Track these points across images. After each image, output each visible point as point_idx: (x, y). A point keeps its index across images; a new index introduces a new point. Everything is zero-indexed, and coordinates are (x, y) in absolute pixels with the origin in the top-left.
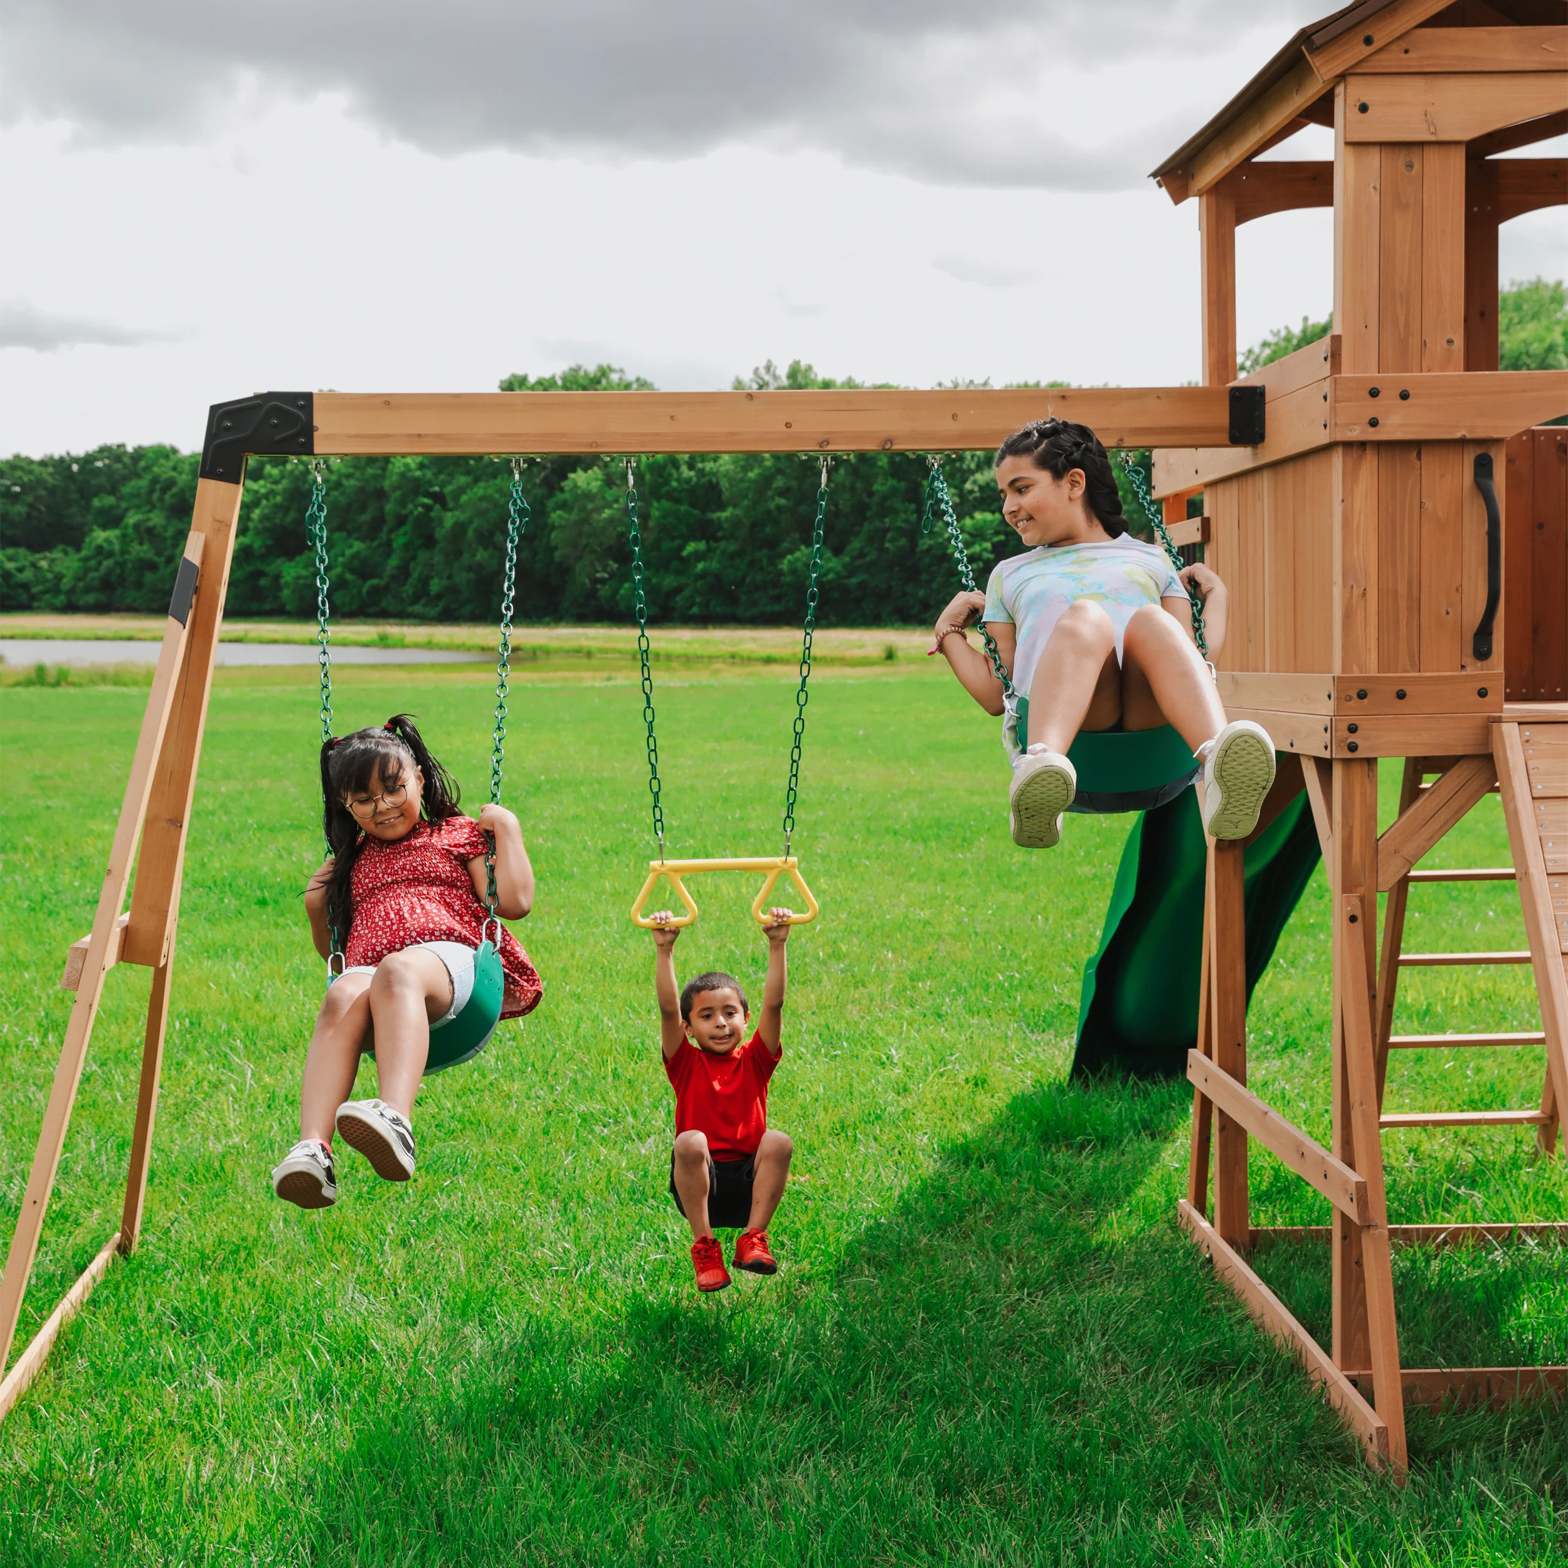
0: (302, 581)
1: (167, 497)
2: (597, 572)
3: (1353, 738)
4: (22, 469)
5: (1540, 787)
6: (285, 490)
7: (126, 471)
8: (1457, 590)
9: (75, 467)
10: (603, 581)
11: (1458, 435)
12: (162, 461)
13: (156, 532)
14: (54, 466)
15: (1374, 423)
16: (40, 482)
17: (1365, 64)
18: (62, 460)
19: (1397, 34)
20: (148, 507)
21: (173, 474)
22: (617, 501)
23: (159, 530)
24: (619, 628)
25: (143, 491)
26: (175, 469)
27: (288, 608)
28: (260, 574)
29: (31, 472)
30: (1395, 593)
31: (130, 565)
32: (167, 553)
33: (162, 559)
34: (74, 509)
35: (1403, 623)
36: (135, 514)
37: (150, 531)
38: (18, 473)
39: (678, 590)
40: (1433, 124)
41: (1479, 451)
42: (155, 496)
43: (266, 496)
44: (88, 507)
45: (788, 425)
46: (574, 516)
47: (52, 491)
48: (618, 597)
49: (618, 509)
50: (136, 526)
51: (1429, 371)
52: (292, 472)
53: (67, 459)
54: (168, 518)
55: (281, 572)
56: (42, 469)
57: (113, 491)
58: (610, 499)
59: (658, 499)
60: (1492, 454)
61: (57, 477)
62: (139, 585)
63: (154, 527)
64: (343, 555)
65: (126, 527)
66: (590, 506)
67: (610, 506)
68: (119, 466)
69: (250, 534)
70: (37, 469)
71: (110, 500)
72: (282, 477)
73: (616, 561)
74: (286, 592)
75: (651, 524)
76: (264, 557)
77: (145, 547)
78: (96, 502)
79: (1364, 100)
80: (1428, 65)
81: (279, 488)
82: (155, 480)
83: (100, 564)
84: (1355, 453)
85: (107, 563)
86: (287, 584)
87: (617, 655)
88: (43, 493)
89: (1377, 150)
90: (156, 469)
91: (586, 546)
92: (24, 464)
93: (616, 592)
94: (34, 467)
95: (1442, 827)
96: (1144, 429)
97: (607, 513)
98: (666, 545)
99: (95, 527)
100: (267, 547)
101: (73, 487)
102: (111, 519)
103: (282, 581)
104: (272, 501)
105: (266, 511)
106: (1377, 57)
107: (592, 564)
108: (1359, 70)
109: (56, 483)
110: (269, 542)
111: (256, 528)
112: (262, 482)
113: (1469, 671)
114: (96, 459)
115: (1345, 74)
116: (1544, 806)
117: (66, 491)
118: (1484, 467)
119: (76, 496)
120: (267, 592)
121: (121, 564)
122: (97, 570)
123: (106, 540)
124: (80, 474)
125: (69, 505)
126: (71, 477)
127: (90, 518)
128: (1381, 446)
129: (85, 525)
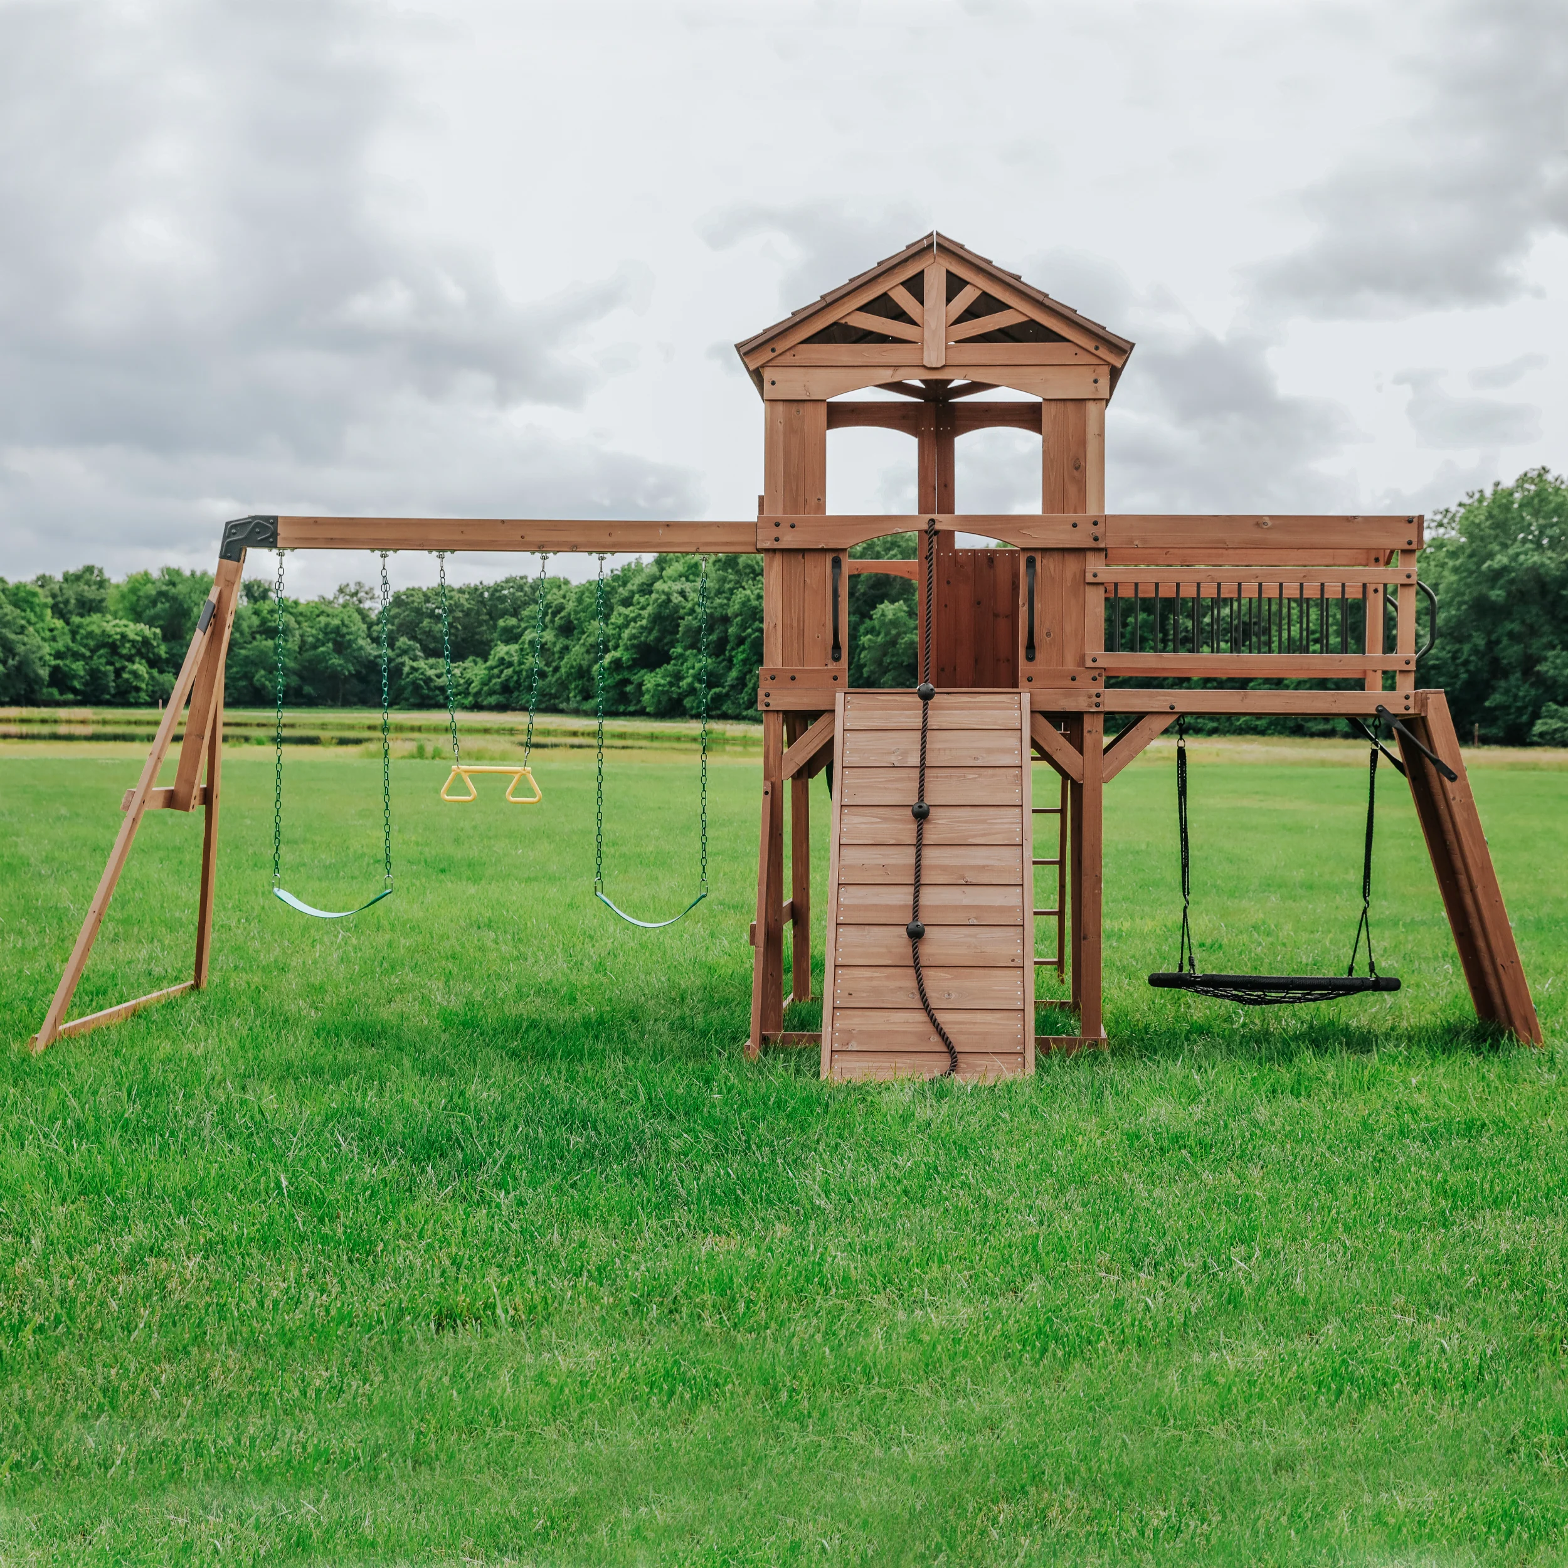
0: (660, 688)
1: (557, 619)
3: (767, 700)
4: (445, 595)
5: (849, 724)
6: (649, 614)
7: (527, 598)
8: (823, 625)
9: (486, 595)
11: (820, 546)
12: (556, 590)
13: (547, 647)
14: (470, 593)
15: (777, 540)
16: (458, 605)
17: (773, 362)
18: (476, 588)
19: (788, 347)
20: (541, 627)
21: (563, 600)
23: (549, 645)
25: (538, 614)
26: (564, 597)
27: (648, 709)
28: (627, 682)
29: (451, 598)
30: (791, 626)
31: (524, 673)
32: (554, 664)
33: (550, 669)
34: (484, 628)
35: (795, 641)
36: (532, 632)
37: (542, 646)
38: (442, 598)
40: (809, 391)
41: (834, 555)
42: (548, 618)
43: (634, 620)
44: (495, 626)
45: (523, 537)
46: (881, 639)
47: (467, 613)
50: (531, 643)
51: (808, 514)
52: (656, 600)
53: (481, 587)
54: (556, 636)
55: (643, 681)
56: (461, 595)
57: (515, 613)
60: (841, 557)
61: (473, 602)
62: (531, 689)
63: (546, 643)
64: (693, 668)
65: (524, 643)
66: (895, 631)
68: (521, 593)
69: (621, 649)
70: (456, 595)
71: (513, 621)
72: (648, 605)
74: (646, 697)
76: (630, 668)
77: (538, 659)
78: (501, 623)
79: (773, 379)
80: (805, 363)
81: (645, 613)
82: (548, 606)
83: (501, 672)
84: (771, 555)
85: (507, 672)
86: (648, 691)
88: (460, 614)
89: (781, 404)
90: (549, 597)
92: (446, 591)
94: (454, 594)
96: (710, 543)
99: (499, 643)
100: (634, 660)
101: (484, 611)
102: (511, 636)
103: (644, 688)
104: (639, 624)
105: (634, 631)
106: (779, 358)
108: (770, 365)
109: (471, 606)
110: (635, 656)
111: (625, 644)
112: (631, 608)
113: (830, 667)
114: (503, 588)
115: (763, 366)
116: (848, 734)
117: (478, 613)
118: (836, 563)
119: (486, 617)
120: (631, 697)
121: (519, 673)
122: (499, 677)
123: (507, 653)
124: (490, 599)
125: (480, 624)
126: (483, 602)
127: (495, 635)
128: (783, 551)
129: (492, 640)
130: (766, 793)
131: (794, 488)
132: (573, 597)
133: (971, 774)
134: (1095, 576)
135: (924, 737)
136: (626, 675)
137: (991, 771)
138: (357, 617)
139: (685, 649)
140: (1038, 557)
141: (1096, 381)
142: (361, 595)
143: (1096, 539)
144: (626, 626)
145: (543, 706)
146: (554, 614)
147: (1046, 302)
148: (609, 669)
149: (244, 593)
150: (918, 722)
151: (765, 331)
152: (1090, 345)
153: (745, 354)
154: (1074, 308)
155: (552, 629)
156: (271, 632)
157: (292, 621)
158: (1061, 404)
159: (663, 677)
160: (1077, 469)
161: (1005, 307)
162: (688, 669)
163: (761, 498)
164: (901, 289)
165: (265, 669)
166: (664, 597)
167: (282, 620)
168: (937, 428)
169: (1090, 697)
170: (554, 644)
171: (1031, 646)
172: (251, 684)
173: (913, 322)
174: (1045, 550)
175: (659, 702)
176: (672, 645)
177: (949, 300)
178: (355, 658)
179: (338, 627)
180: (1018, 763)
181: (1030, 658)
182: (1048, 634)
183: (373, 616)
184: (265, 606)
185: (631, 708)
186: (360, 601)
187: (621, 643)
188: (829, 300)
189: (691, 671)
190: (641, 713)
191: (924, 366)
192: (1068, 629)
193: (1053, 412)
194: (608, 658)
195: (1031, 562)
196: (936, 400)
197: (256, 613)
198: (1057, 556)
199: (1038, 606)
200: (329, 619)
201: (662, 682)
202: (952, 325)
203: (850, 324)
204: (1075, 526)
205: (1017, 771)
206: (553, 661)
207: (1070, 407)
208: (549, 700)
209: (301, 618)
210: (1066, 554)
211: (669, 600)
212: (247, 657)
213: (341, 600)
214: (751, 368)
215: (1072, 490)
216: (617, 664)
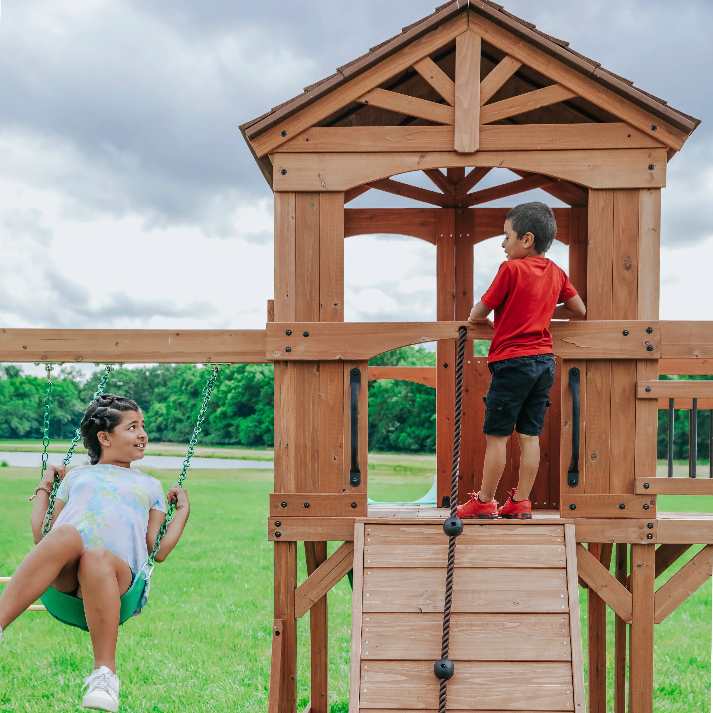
0: (249, 429)
1: (189, 388)
2: (389, 427)
3: (278, 530)
4: (123, 374)
5: (369, 561)
6: (243, 385)
7: (171, 376)
8: (340, 446)
9: (148, 374)
10: (392, 432)
11: (337, 358)
12: (188, 371)
13: (183, 404)
14: (138, 373)
15: (288, 350)
16: (131, 380)
17: (283, 147)
18: (142, 370)
19: (300, 130)
20: (180, 393)
21: (192, 377)
22: (400, 393)
23: (185, 403)
24: (398, 455)
25: (178, 385)
26: (193, 375)
27: (242, 442)
28: (229, 425)
29: (127, 375)
30: (305, 447)
31: (170, 420)
32: (188, 415)
33: (185, 417)
34: (146, 393)
35: (309, 464)
36: (174, 396)
37: (180, 404)
38: (121, 376)
39: (428, 437)
40: (324, 181)
41: (353, 367)
42: (183, 388)
43: (235, 388)
44: (153, 392)
45: (25, 347)
46: (379, 400)
47: (136, 385)
48: (399, 440)
49: (400, 397)
50: (174, 402)
51: (324, 321)
52: (247, 377)
53: (144, 369)
54: (189, 398)
55: (239, 424)
56: (132, 374)
57: (165, 385)
58: (397, 392)
59: (420, 393)
60: (361, 369)
61: (140, 378)
62: (174, 429)
63: (182, 402)
64: (269, 417)
65: (169, 402)
66: (386, 396)
67: (396, 396)
68: (168, 373)
69: (227, 405)
70: (130, 374)
71: (162, 389)
72: (242, 379)
73: (399, 422)
74: (241, 434)
75: (416, 405)
76: (232, 417)
77: (178, 412)
78: (156, 390)
79: (284, 167)
80: (320, 148)
81: (241, 384)
82: (184, 380)
83: (157, 419)
84: (282, 367)
85: (160, 419)
86: (242, 430)
87: (387, 468)
88: (132, 385)
89: (293, 195)
90: (184, 375)
91: (384, 415)
92: (124, 372)
93: (398, 437)
94: (128, 373)
95: (332, 582)
96: (222, 352)
97: (394, 399)
98: (423, 415)
99: (155, 402)
100: (234, 412)
101: (146, 383)
102: (163, 399)
103: (240, 429)
104: (237, 391)
105: (234, 395)
106: (291, 143)
107: (387, 424)
108: (280, 151)
109: (139, 381)
110: (235, 410)
111: (229, 403)
112: (232, 381)
113: (347, 493)
114: (157, 370)
115: (273, 152)
116: (368, 572)
117: (143, 384)
118: (355, 376)
119: (147, 387)
120: (232, 434)
121: (166, 420)
122: (155, 422)
123: (160, 408)
124: (150, 376)
125: (144, 391)
126: (146, 378)
127: (153, 398)
128: (296, 363)
129: (151, 401)
130: (277, 633)
131: (308, 292)
132: (198, 374)
133: (510, 622)
134: (648, 390)
135: (450, 576)
136: (230, 421)
137: (533, 619)
138: (71, 387)
139: (265, 405)
140: (583, 369)
141: (651, 167)
142: (74, 373)
143: (650, 349)
144: (229, 391)
145: (181, 439)
146: (187, 385)
147: (598, 73)
148: (219, 417)
149: (5, 372)
150: (443, 560)
151: (274, 111)
152: (645, 125)
153: (253, 137)
154: (631, 80)
155: (187, 394)
156: (21, 395)
157: (33, 389)
158: (611, 194)
159: (252, 422)
160: (628, 268)
161: (549, 82)
162: (266, 417)
163: (271, 303)
164: (429, 62)
165: (17, 417)
166: (252, 375)
167: (27, 387)
168: (456, 236)
169: (641, 528)
170: (187, 403)
171: (574, 470)
172: (10, 427)
173: (442, 101)
174: (589, 362)
175: (249, 437)
176: (257, 403)
177: (483, 77)
178: (71, 411)
179: (60, 392)
180: (563, 608)
181: (573, 483)
182: (594, 457)
183: (82, 386)
184: (17, 381)
185: (233, 441)
186: (73, 377)
187: (227, 401)
188: (347, 73)
189: (268, 419)
190: (238, 443)
191: (455, 152)
192: (617, 450)
193: (601, 204)
194: (219, 411)
195: (574, 375)
196: (455, 206)
197: (12, 384)
198: (604, 368)
199: (583, 425)
200: (56, 387)
201: (251, 425)
202: (486, 104)
203: (371, 103)
204: (625, 334)
205: (563, 619)
206: (187, 413)
207: (621, 197)
208: (184, 436)
209: (39, 388)
210: (615, 367)
211: (254, 377)
212: (7, 410)
213: (62, 377)
214: (259, 155)
215: (622, 293)
216: (224, 415)
